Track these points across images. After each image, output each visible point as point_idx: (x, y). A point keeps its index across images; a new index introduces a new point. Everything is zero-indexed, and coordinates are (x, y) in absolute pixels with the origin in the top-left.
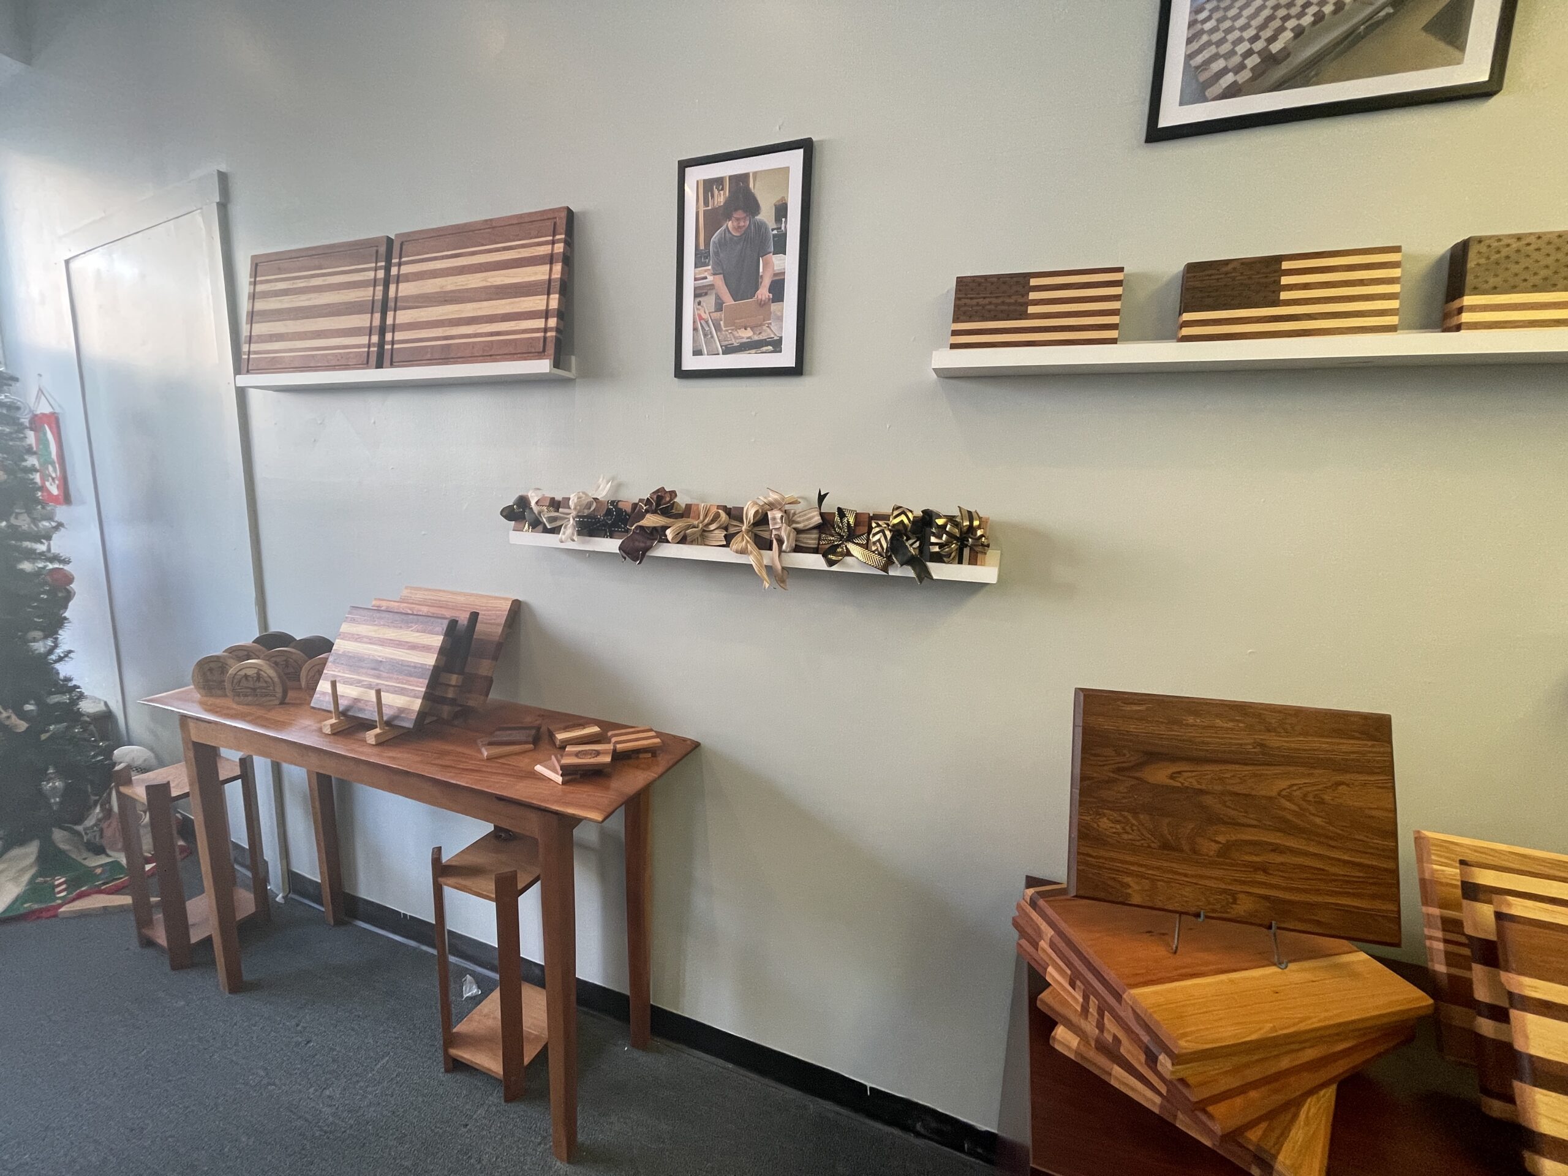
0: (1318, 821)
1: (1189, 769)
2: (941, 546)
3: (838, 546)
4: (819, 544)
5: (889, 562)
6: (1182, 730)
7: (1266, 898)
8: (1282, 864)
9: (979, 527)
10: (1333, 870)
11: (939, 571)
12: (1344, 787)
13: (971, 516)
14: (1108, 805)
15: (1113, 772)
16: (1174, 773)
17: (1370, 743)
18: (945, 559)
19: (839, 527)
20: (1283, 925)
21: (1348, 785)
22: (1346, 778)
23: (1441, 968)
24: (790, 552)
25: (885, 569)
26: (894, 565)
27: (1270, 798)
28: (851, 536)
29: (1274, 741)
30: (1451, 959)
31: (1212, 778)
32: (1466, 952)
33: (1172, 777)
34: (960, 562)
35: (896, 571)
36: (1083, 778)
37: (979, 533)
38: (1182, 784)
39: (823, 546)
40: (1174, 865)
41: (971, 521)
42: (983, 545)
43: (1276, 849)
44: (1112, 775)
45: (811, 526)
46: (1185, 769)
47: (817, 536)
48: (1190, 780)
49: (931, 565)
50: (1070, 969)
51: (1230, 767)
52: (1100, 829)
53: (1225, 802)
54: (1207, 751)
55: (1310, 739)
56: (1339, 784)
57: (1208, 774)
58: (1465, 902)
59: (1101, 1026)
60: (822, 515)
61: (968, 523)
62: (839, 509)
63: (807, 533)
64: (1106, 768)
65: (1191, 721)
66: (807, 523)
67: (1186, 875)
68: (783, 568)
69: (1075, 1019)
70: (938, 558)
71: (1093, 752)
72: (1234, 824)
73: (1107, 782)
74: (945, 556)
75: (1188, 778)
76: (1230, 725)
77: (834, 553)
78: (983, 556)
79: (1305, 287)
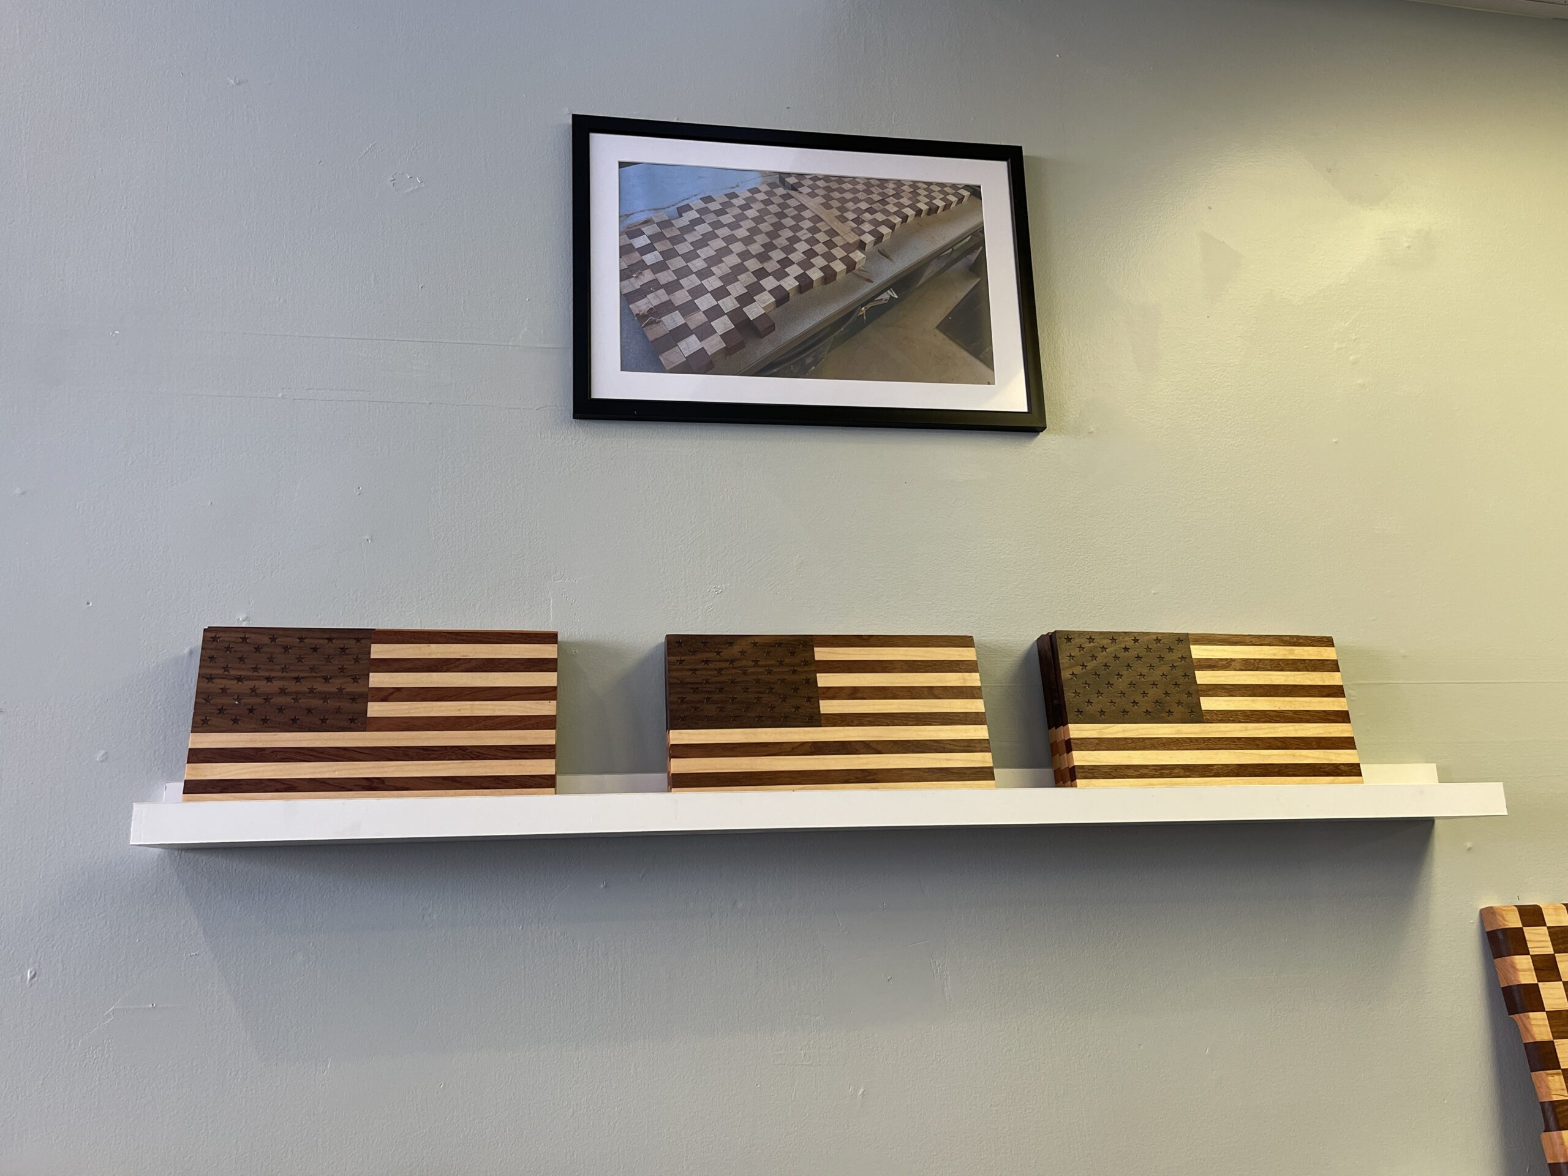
79: (854, 693)
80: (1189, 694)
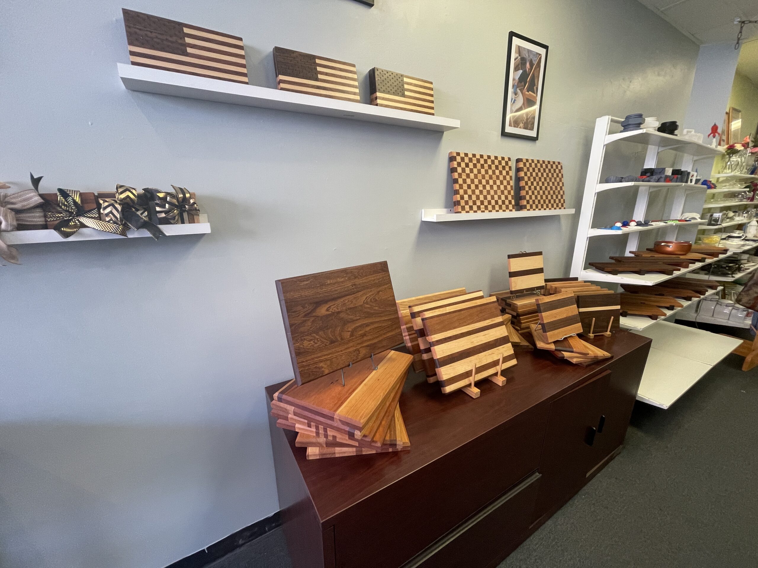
0: (376, 308)
1: (333, 304)
2: (166, 212)
3: (69, 221)
4: (46, 221)
5: (126, 229)
6: (326, 287)
7: (368, 346)
8: (370, 330)
9: (190, 198)
10: (384, 325)
11: (169, 230)
12: (381, 292)
13: (183, 191)
14: (305, 334)
15: (304, 317)
16: (328, 308)
17: (384, 273)
18: (172, 221)
19: (65, 205)
20: (375, 353)
21: (381, 291)
22: (380, 288)
23: (409, 344)
24: (12, 230)
25: (123, 233)
26: (132, 229)
27: (361, 306)
28: (81, 211)
29: (358, 281)
30: (412, 340)
31: (342, 305)
32: (416, 335)
33: (327, 310)
34: (183, 222)
35: (134, 234)
36: (291, 326)
37: (192, 201)
38: (332, 311)
39: (52, 223)
40: (336, 349)
41: (184, 194)
42: (196, 209)
43: (367, 325)
44: (303, 319)
45: (32, 205)
46: (331, 305)
47: (42, 214)
48: (334, 309)
49: (161, 227)
50: (306, 420)
51: (346, 298)
52: (305, 347)
53: (348, 313)
54: (337, 293)
55: (368, 277)
56: (379, 292)
57: (339, 304)
58: (413, 320)
59: (326, 436)
60: (41, 196)
61: (182, 196)
62: (60, 190)
63: (27, 213)
64: (300, 316)
65: (329, 282)
66: (25, 203)
67: (342, 351)
68: (9, 246)
69: (314, 440)
70: (166, 221)
71: (293, 311)
72: (353, 321)
73: (302, 323)
74: (171, 219)
75: (333, 308)
76: (343, 279)
77: (67, 226)
78: (198, 217)
79: (327, 74)
80: (403, 90)
